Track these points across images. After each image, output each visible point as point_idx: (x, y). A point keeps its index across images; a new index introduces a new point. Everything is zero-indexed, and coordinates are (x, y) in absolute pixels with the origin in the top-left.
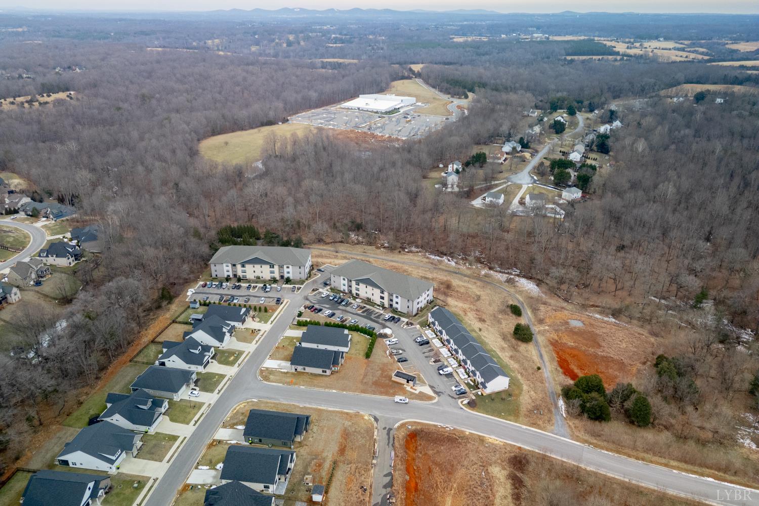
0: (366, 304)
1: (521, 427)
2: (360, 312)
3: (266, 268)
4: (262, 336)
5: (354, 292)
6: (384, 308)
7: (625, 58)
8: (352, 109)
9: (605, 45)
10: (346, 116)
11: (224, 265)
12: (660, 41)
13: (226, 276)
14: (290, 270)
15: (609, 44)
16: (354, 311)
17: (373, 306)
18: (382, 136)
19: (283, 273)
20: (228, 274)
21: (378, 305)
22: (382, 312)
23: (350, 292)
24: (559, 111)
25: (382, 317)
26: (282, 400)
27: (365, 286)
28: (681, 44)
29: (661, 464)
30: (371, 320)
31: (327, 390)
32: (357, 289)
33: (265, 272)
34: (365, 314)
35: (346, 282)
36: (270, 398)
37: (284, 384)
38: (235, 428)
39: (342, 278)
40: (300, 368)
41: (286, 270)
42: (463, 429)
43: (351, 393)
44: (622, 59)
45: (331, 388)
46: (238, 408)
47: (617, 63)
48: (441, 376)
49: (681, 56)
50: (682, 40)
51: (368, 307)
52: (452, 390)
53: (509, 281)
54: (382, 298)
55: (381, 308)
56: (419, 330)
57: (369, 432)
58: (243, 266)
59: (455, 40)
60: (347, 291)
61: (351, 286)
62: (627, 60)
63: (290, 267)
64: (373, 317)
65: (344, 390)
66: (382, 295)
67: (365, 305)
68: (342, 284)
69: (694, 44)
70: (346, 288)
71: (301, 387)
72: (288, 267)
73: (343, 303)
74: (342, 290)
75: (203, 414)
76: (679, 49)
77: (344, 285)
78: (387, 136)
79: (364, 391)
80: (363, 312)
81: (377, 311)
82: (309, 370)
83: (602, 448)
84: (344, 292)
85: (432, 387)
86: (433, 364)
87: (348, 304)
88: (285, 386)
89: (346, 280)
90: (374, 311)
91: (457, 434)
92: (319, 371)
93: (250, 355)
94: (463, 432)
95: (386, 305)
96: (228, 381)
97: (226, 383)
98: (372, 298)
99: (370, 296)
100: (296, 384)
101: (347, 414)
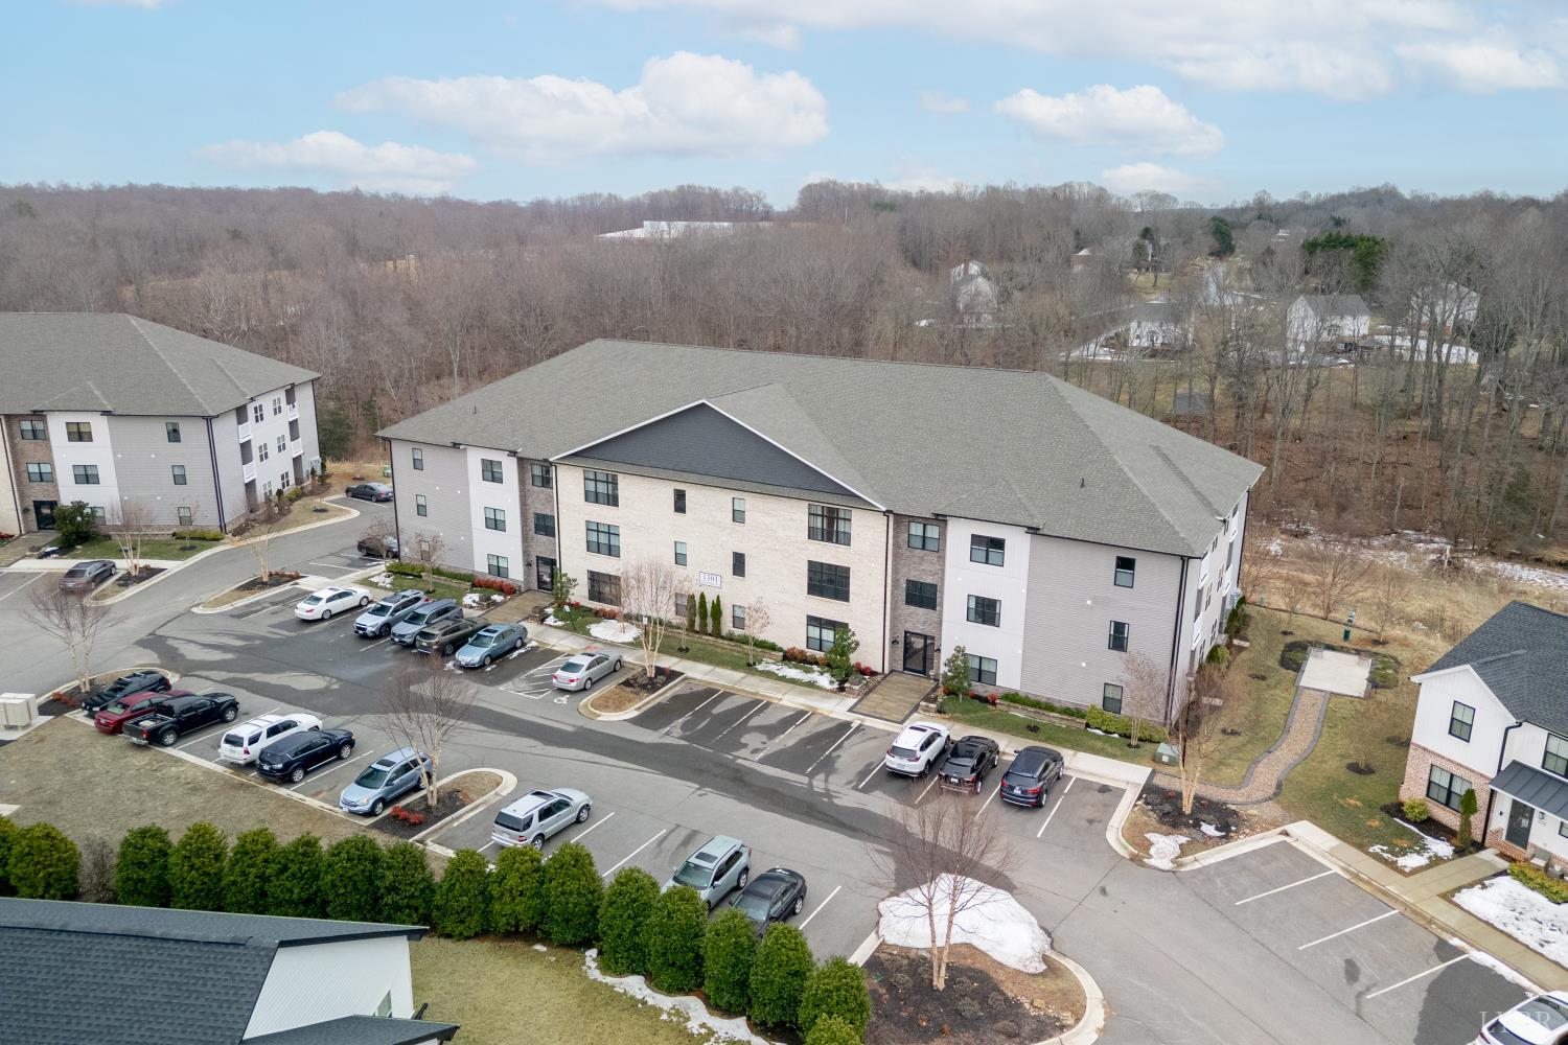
0: (683, 652)
2: (617, 719)
5: (577, 563)
6: (845, 672)
14: (100, 451)
16: (559, 713)
17: (749, 667)
19: (45, 478)
21: (790, 657)
22: (838, 708)
23: (547, 575)
25: (850, 756)
27: (665, 492)
30: (740, 784)
32: (603, 541)
34: (671, 735)
35: (506, 496)
39: (474, 459)
41: (65, 455)
51: (699, 673)
54: (829, 582)
55: (825, 680)
60: (516, 573)
61: (545, 525)
63: (99, 426)
64: (752, 754)
66: (829, 554)
67: (669, 662)
68: (478, 520)
70: (508, 550)
72: (79, 434)
73: (470, 655)
74: (481, 567)
77: (495, 524)
80: (647, 720)
81: (792, 700)
84: (493, 586)
87: (505, 659)
89: (510, 468)
90: (756, 705)
95: (872, 649)
98: (732, 594)
99: (708, 577)
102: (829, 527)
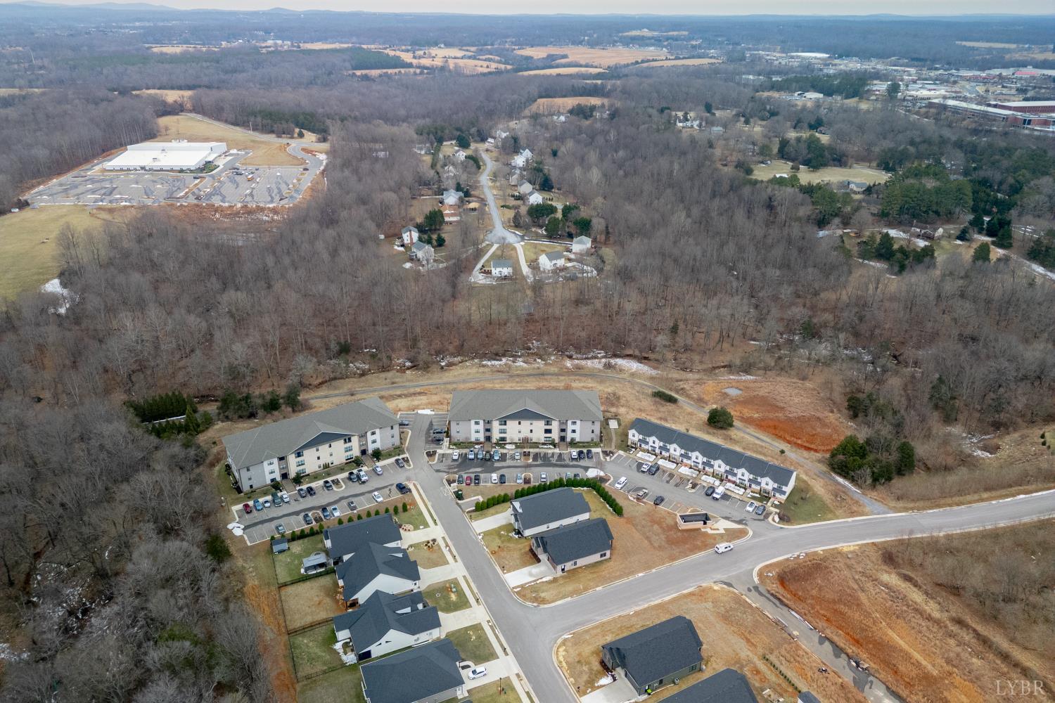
0: (523, 448)
1: (847, 522)
3: (339, 445)
4: (447, 546)
5: (497, 436)
6: (553, 444)
7: (426, 71)
8: (129, 170)
9: (388, 55)
10: (137, 183)
11: (265, 463)
12: (440, 47)
13: (268, 482)
14: (377, 436)
15: (392, 53)
16: (521, 463)
17: (538, 447)
18: (230, 206)
19: (366, 444)
20: (273, 476)
21: (543, 444)
22: (557, 451)
23: (490, 439)
24: (445, 143)
25: (566, 457)
26: (597, 618)
28: (467, 50)
29: (978, 501)
30: (553, 466)
31: (631, 578)
32: (503, 431)
33: (336, 453)
34: (540, 462)
35: (481, 427)
36: (582, 624)
37: (572, 597)
38: (599, 687)
39: (473, 421)
40: (569, 566)
42: (813, 550)
43: (662, 568)
44: (421, 73)
45: (632, 573)
46: (561, 658)
47: (420, 78)
48: (719, 502)
49: (481, 66)
50: (466, 46)
51: (532, 450)
52: (748, 512)
53: (608, 366)
54: (548, 431)
55: (552, 447)
56: (627, 458)
57: (738, 600)
58: (299, 455)
59: (155, 50)
60: (482, 439)
61: (489, 431)
62: (427, 73)
64: (552, 461)
65: (650, 568)
66: (548, 427)
67: (526, 450)
68: (475, 431)
69: (481, 50)
70: (481, 436)
71: (597, 589)
72: (373, 433)
74: (474, 440)
75: (528, 693)
76: (470, 57)
77: (478, 432)
78: (239, 205)
79: (673, 558)
80: (535, 460)
81: (550, 451)
82: (582, 562)
83: (924, 509)
84: (477, 443)
85: (727, 518)
86: (693, 491)
88: (575, 598)
90: (546, 454)
91: (816, 558)
92: (596, 558)
93: (470, 580)
94: (816, 553)
95: (557, 440)
96: (493, 631)
97: (495, 634)
98: (531, 436)
99: (527, 435)
100: (586, 589)
101: (691, 594)
102: (548, 423)
